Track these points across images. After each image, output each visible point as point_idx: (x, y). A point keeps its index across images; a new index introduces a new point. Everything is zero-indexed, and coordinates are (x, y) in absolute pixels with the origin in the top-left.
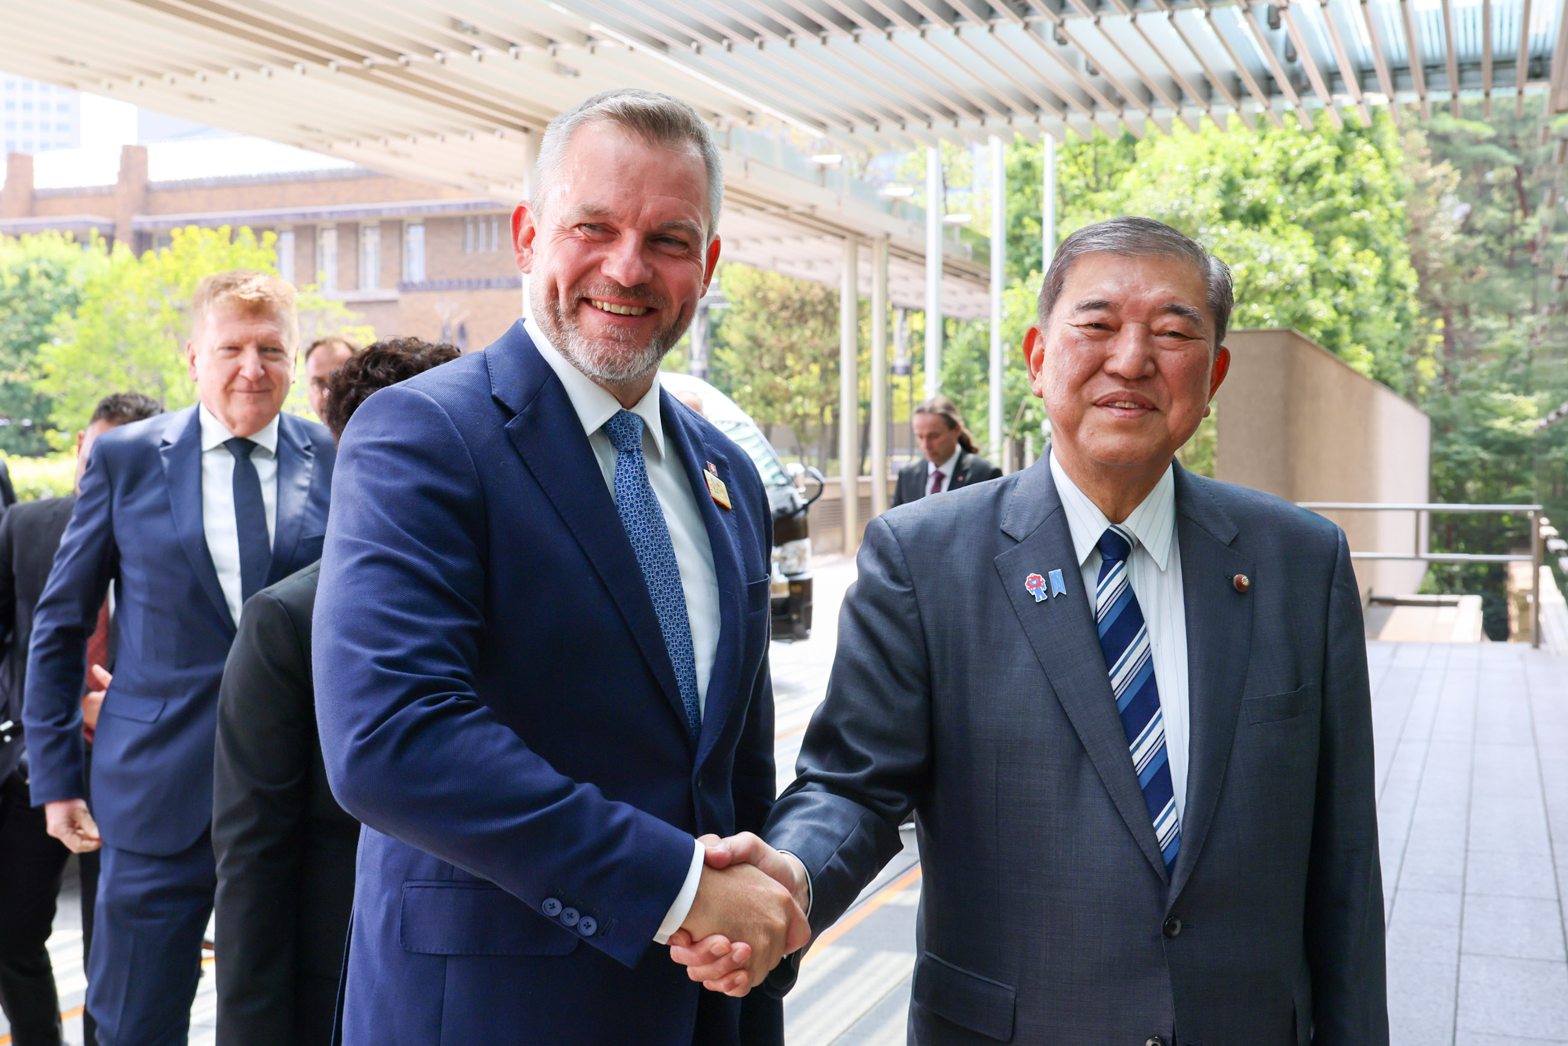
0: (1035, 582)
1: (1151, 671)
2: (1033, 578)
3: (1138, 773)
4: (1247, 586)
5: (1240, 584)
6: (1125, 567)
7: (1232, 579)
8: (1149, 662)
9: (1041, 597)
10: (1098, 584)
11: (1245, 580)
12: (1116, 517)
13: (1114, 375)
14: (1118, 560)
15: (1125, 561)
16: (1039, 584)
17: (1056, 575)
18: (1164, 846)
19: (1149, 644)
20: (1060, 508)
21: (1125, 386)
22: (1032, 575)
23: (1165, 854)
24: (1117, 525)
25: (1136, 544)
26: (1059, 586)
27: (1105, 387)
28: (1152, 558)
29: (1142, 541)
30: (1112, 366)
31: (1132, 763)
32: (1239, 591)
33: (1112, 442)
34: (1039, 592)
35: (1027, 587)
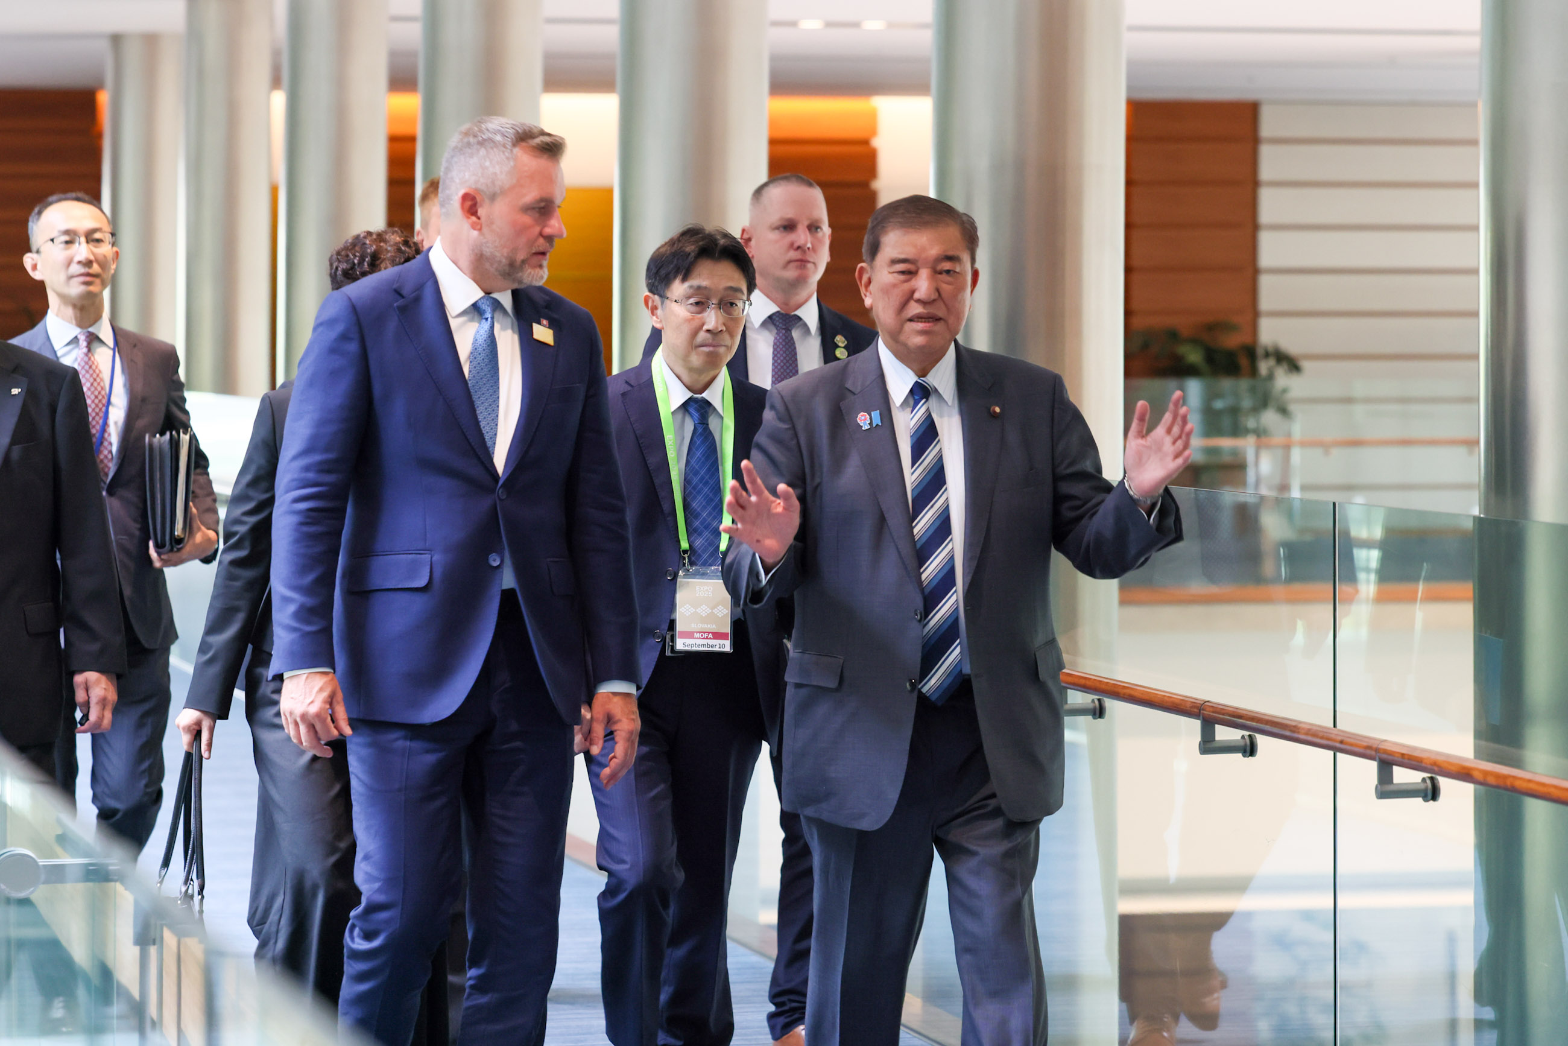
0: (863, 418)
1: (941, 465)
2: (862, 416)
3: (916, 540)
4: (999, 413)
5: (995, 412)
6: (927, 403)
7: (990, 410)
8: (941, 458)
9: (866, 427)
10: (912, 412)
11: (998, 410)
12: (922, 373)
13: (918, 301)
14: (923, 399)
15: (927, 400)
16: (865, 419)
17: (876, 415)
18: (925, 584)
19: (941, 449)
20: (882, 376)
21: (924, 308)
22: (862, 413)
23: (925, 589)
24: (921, 378)
25: (934, 390)
26: (877, 421)
27: (915, 309)
28: (944, 399)
29: (937, 387)
30: (917, 296)
31: (913, 532)
32: (994, 416)
33: (918, 340)
34: (865, 424)
35: (859, 421)
